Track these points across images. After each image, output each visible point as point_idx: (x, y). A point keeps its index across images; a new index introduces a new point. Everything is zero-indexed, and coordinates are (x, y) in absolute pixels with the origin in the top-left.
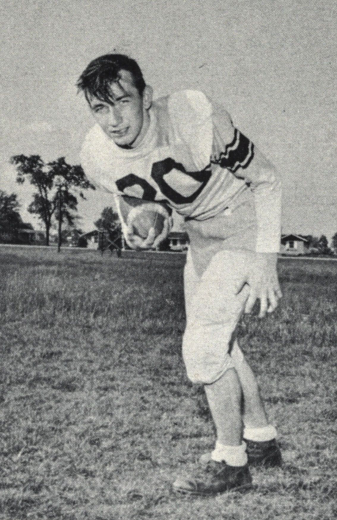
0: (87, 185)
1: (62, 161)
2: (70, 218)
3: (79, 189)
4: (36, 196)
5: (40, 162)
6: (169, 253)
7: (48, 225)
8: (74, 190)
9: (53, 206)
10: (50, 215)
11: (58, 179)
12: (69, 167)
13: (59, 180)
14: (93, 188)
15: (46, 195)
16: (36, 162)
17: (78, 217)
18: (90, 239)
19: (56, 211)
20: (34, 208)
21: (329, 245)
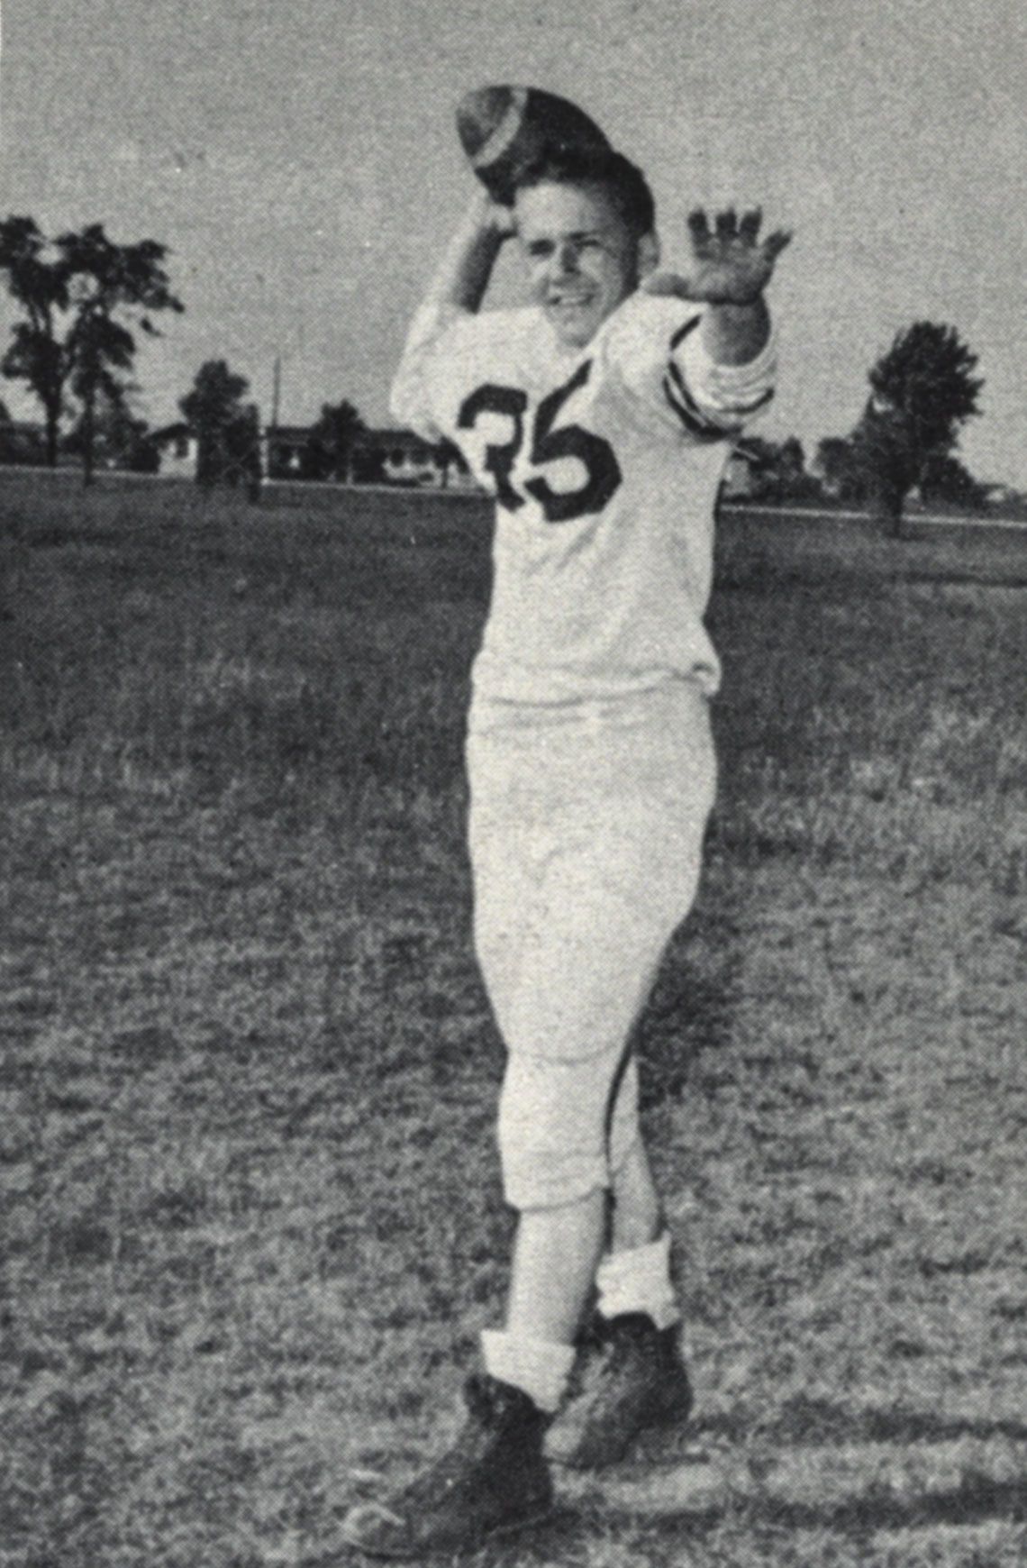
0: (162, 300)
1: (95, 232)
2: (114, 391)
3: (138, 309)
4: (21, 330)
5: (32, 237)
6: (381, 488)
7: (54, 406)
8: (124, 314)
9: (66, 358)
10: (58, 383)
11: (83, 285)
12: (112, 250)
13: (84, 287)
14: (179, 308)
15: (49, 327)
16: (22, 237)
17: (134, 387)
18: (164, 447)
19: (75, 371)
20: (17, 362)
21: (808, 465)
